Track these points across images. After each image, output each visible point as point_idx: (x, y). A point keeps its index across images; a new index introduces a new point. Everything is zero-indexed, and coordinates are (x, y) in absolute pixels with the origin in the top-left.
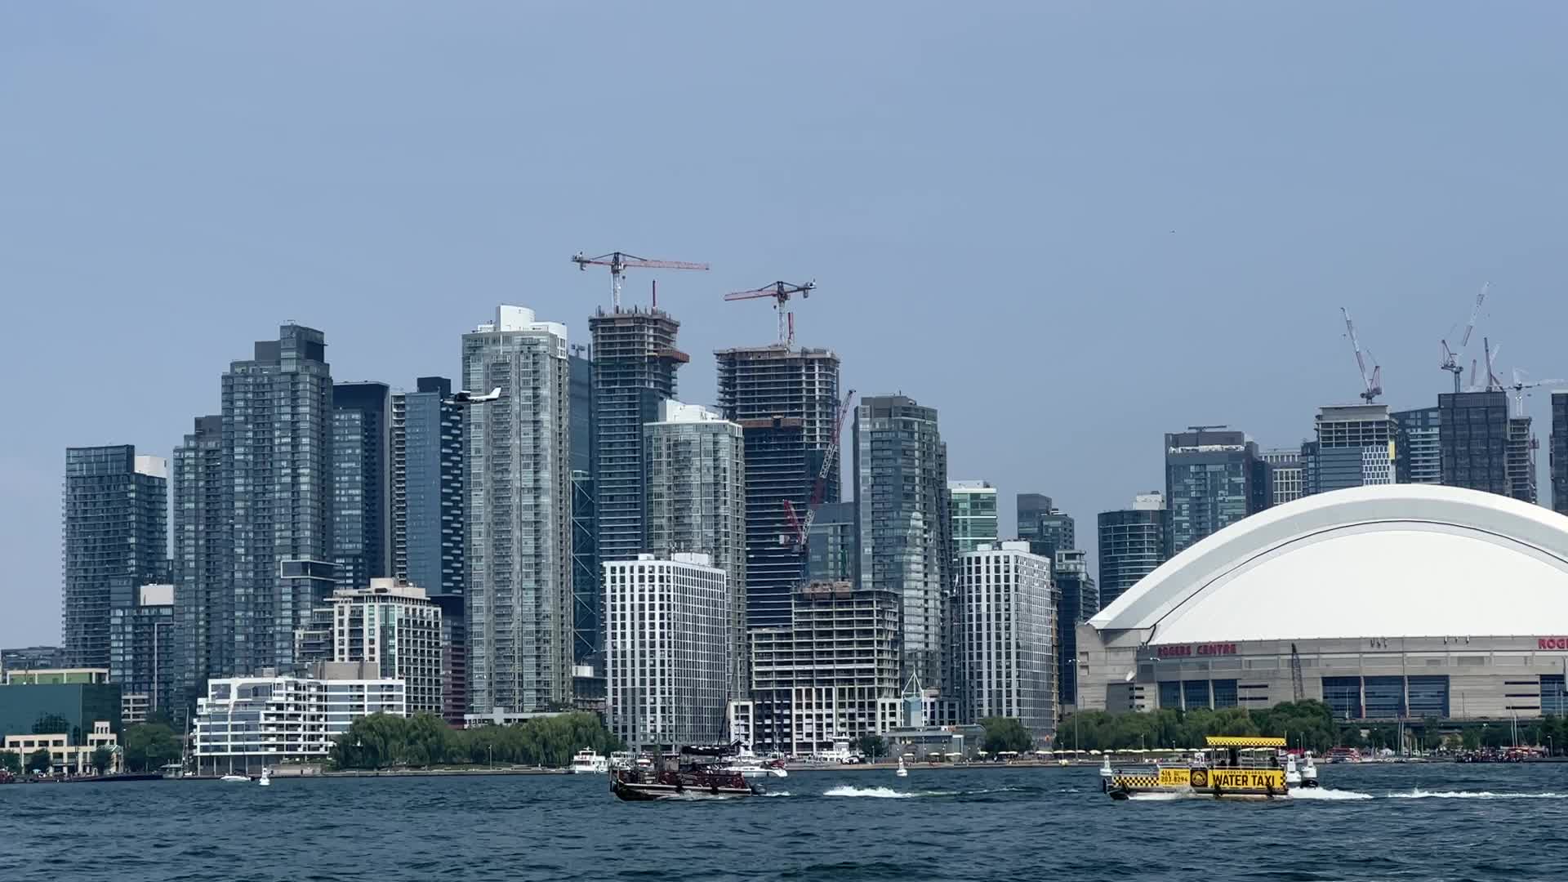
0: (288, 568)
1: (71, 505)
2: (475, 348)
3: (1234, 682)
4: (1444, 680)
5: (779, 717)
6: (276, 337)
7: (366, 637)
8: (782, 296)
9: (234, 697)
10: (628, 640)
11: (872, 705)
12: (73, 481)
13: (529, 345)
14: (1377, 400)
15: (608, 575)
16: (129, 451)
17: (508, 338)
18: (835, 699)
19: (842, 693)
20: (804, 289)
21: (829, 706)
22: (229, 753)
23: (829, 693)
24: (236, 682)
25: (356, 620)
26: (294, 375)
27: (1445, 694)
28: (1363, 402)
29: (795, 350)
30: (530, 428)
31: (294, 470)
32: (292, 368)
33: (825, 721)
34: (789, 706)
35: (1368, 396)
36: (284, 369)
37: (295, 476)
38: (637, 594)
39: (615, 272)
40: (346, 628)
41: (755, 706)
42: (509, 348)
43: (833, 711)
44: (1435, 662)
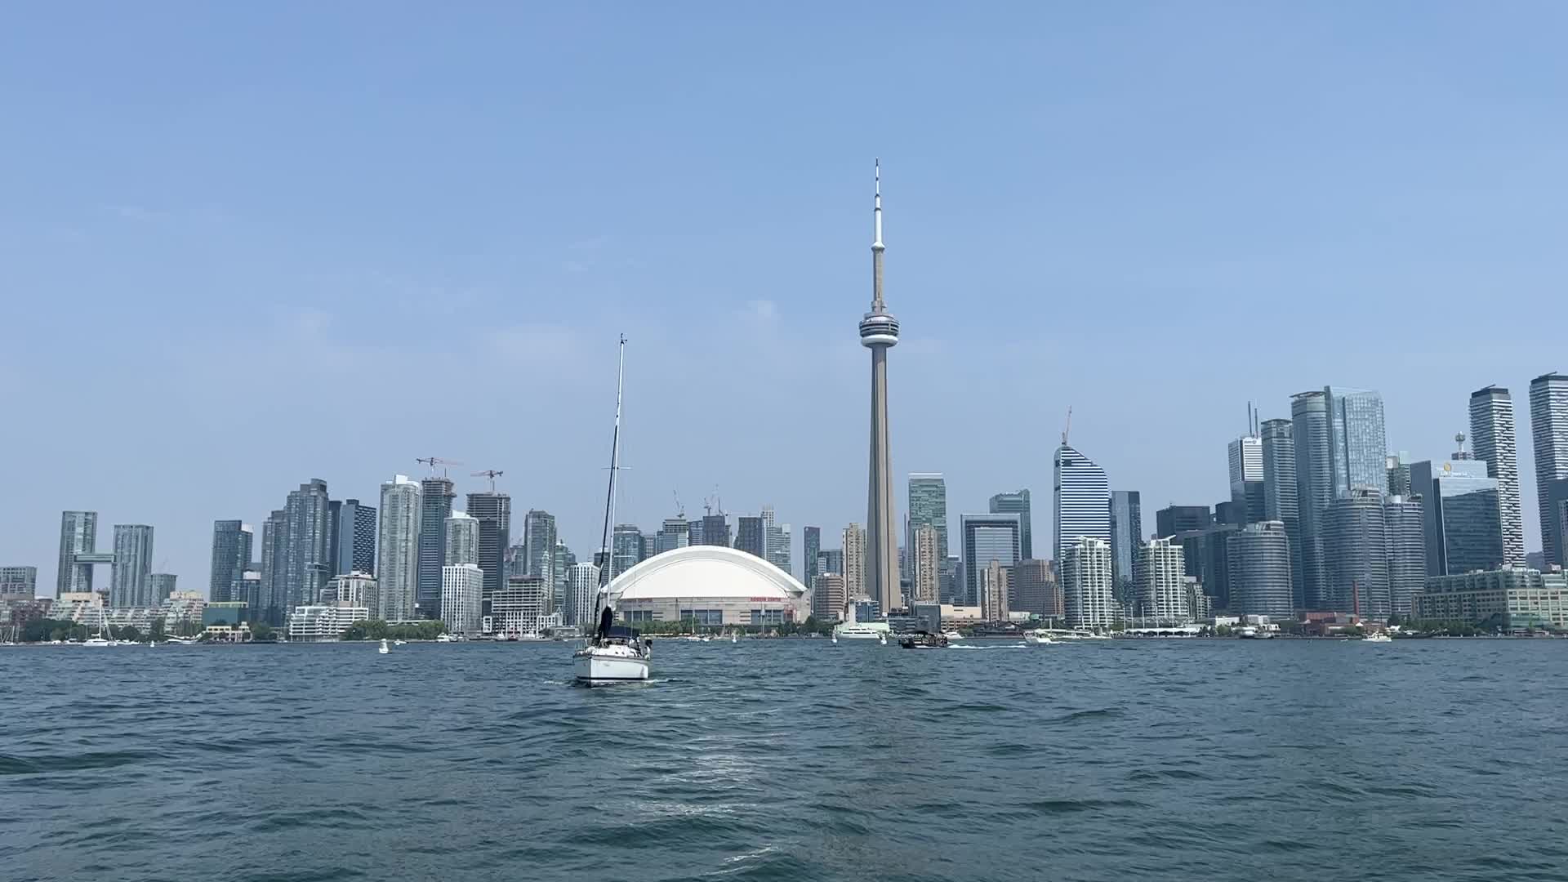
0: (310, 567)
1: (216, 541)
2: (386, 490)
3: (651, 612)
4: (721, 611)
5: (501, 622)
6: (309, 482)
7: (351, 592)
8: (492, 476)
9: (306, 614)
10: (450, 594)
11: (535, 618)
12: (217, 532)
13: (406, 489)
14: (683, 518)
15: (444, 571)
16: (240, 522)
17: (399, 486)
18: (522, 617)
19: (524, 614)
20: (500, 473)
21: (520, 618)
22: (304, 634)
23: (520, 614)
24: (307, 608)
25: (347, 586)
26: (315, 496)
27: (721, 616)
28: (679, 518)
29: (495, 494)
30: (405, 518)
31: (314, 531)
32: (315, 494)
33: (518, 624)
34: (505, 619)
35: (680, 516)
36: (312, 494)
37: (314, 533)
38: (454, 578)
39: (432, 464)
40: (343, 588)
41: (493, 619)
42: (398, 490)
43: (521, 620)
44: (717, 605)
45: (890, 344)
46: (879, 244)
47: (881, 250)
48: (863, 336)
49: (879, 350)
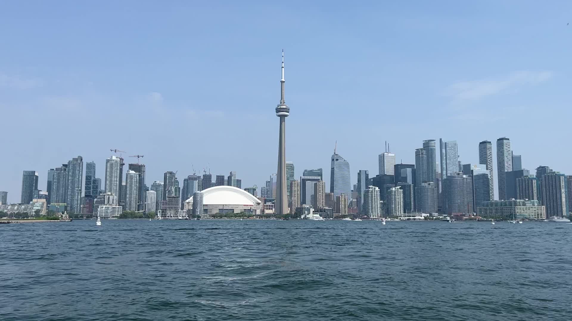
0: (77, 190)
1: (24, 179)
2: (108, 161)
3: (207, 209)
4: (234, 209)
5: (165, 213)
6: (77, 157)
7: (110, 200)
8: (138, 157)
9: (104, 208)
10: (150, 202)
11: (178, 211)
12: (24, 175)
13: (116, 161)
14: (195, 175)
16: (35, 172)
17: (114, 160)
18: (173, 211)
19: (174, 210)
20: (143, 156)
21: (172, 211)
22: (103, 216)
23: (172, 210)
24: (104, 206)
25: (109, 198)
26: (80, 163)
27: (234, 211)
28: (193, 175)
29: (140, 164)
30: (116, 173)
31: (79, 176)
32: (80, 162)
33: (171, 213)
34: (166, 211)
35: (194, 174)
36: (78, 162)
37: (79, 177)
38: (151, 196)
39: (115, 152)
40: (107, 199)
41: (162, 211)
42: (113, 162)
43: (173, 212)
44: (232, 207)
45: (286, 116)
46: (283, 80)
47: (284, 82)
48: (277, 112)
49: (282, 118)
